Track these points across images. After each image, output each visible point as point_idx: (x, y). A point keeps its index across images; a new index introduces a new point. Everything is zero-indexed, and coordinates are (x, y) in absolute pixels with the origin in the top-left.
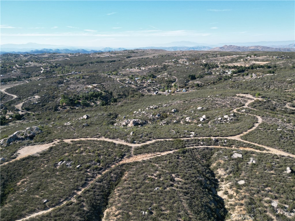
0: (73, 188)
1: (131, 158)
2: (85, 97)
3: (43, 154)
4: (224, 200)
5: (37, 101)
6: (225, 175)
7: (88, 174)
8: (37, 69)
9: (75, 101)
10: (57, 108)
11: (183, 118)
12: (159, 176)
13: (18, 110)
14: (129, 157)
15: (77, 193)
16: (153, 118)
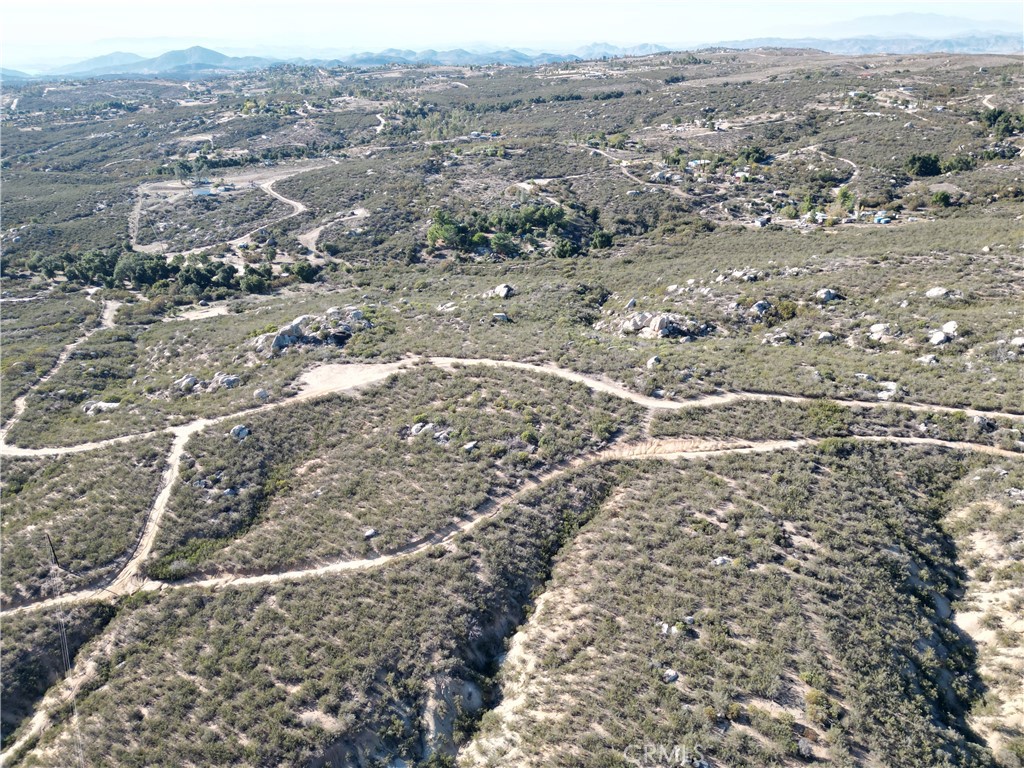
0: (450, 510)
1: (640, 444)
2: (507, 224)
3: (372, 394)
4: (979, 647)
5: (361, 226)
6: (1001, 557)
7: (498, 473)
8: (366, 120)
9: (475, 232)
10: (419, 255)
11: (858, 326)
12: (737, 520)
13: (306, 251)
14: (636, 440)
15: (460, 525)
16: (737, 315)
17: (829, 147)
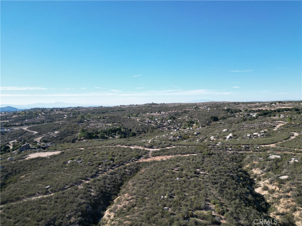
0: (81, 178)
1: (148, 159)
2: (104, 132)
3: (54, 156)
4: (264, 196)
5: (56, 135)
6: (262, 173)
7: (100, 168)
8: (61, 116)
10: (75, 141)
11: (207, 137)
12: (181, 170)
13: (36, 142)
14: (147, 158)
15: (85, 182)
16: (173, 139)
17: (191, 116)
